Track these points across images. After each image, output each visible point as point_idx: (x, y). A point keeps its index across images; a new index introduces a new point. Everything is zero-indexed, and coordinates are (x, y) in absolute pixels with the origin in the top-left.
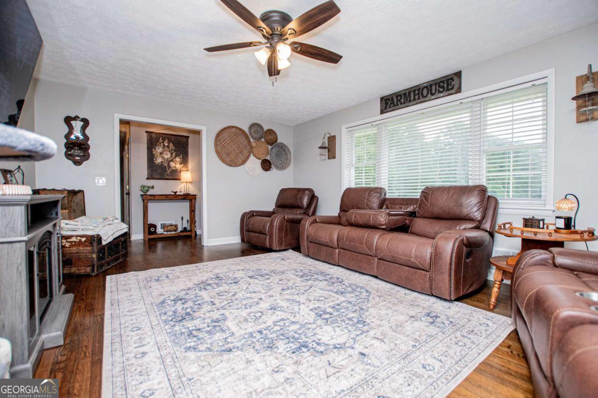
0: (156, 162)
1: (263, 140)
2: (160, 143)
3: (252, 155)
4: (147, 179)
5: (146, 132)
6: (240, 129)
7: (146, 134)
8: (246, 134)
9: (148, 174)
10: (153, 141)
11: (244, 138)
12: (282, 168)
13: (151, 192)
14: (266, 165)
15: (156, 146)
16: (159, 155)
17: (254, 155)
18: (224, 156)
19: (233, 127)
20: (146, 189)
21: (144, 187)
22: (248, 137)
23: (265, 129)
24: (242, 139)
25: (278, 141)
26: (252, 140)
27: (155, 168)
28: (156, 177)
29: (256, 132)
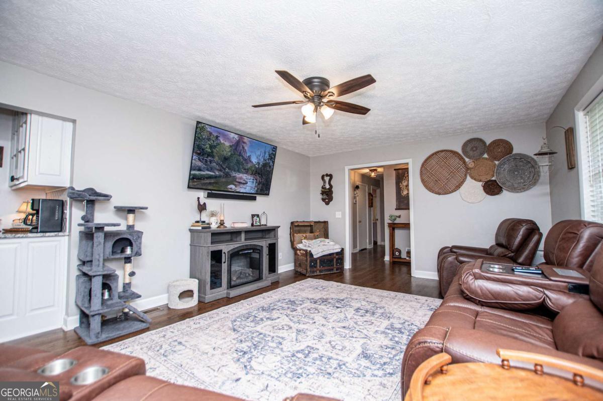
0: (402, 194)
1: (486, 156)
2: (406, 177)
3: (468, 178)
4: (396, 209)
5: (395, 170)
6: (451, 151)
7: (394, 172)
8: (459, 155)
9: (397, 205)
10: (400, 176)
11: (458, 160)
12: (523, 188)
13: (398, 221)
14: (492, 188)
15: (402, 181)
16: (405, 187)
17: (472, 177)
18: (431, 184)
19: (442, 151)
20: (393, 218)
21: (391, 217)
22: (463, 158)
23: (488, 142)
24: (455, 162)
25: (515, 152)
26: (467, 160)
27: (402, 200)
28: (403, 207)
29: (474, 149)
